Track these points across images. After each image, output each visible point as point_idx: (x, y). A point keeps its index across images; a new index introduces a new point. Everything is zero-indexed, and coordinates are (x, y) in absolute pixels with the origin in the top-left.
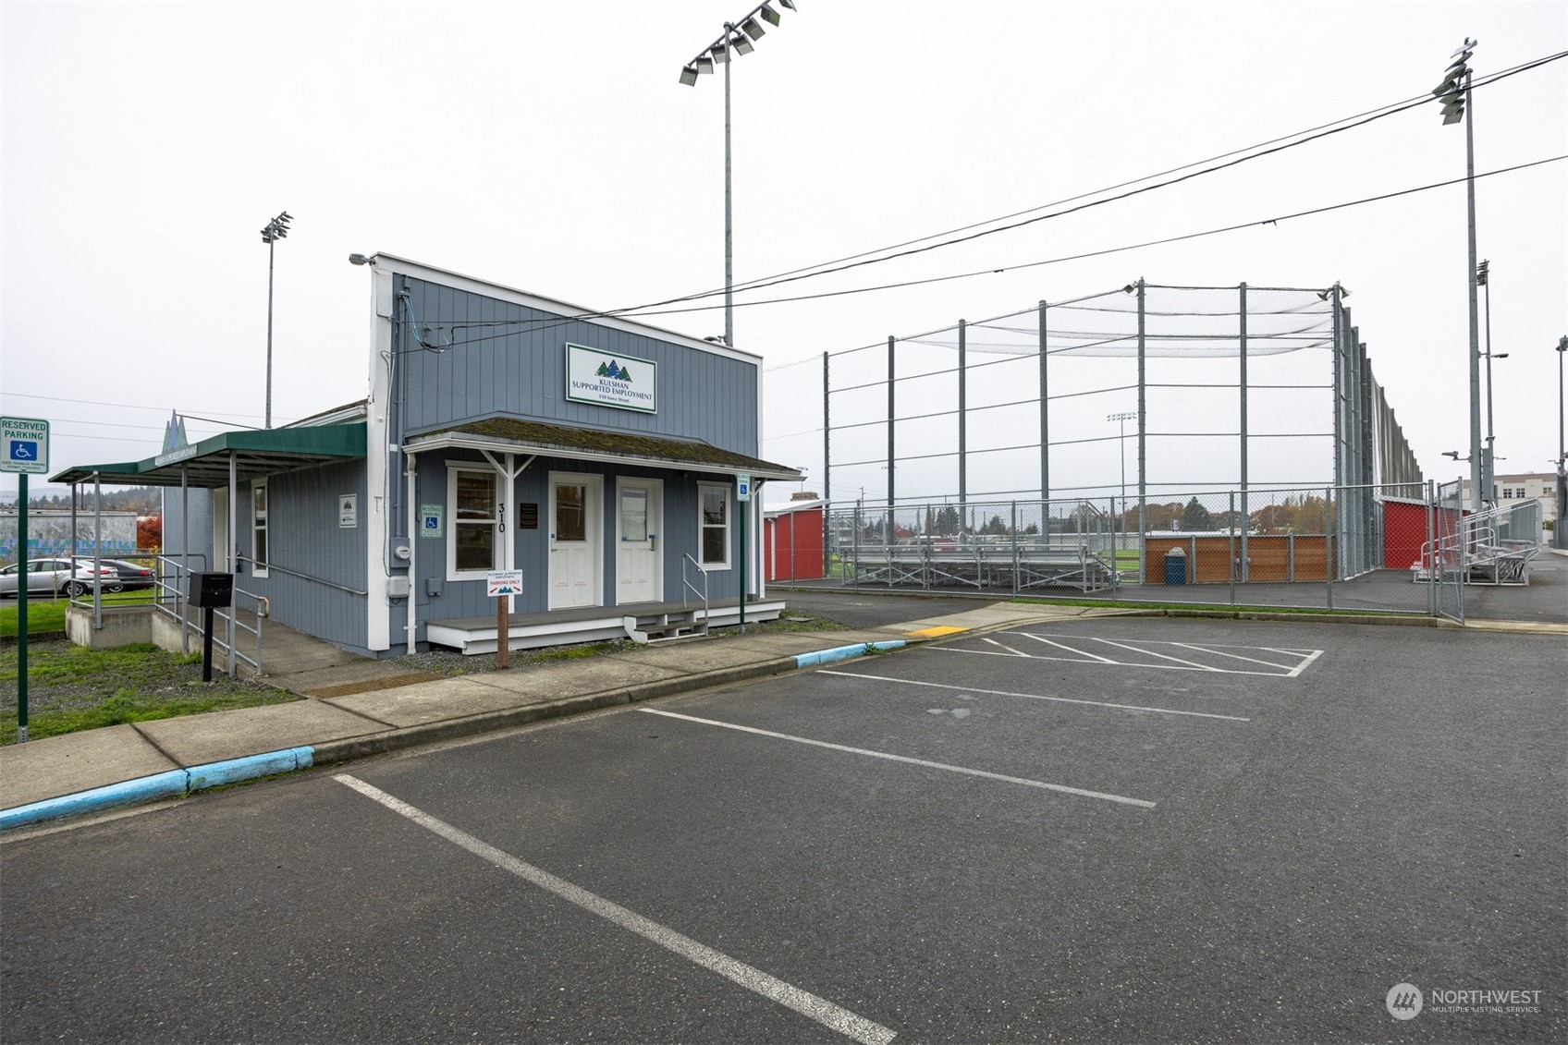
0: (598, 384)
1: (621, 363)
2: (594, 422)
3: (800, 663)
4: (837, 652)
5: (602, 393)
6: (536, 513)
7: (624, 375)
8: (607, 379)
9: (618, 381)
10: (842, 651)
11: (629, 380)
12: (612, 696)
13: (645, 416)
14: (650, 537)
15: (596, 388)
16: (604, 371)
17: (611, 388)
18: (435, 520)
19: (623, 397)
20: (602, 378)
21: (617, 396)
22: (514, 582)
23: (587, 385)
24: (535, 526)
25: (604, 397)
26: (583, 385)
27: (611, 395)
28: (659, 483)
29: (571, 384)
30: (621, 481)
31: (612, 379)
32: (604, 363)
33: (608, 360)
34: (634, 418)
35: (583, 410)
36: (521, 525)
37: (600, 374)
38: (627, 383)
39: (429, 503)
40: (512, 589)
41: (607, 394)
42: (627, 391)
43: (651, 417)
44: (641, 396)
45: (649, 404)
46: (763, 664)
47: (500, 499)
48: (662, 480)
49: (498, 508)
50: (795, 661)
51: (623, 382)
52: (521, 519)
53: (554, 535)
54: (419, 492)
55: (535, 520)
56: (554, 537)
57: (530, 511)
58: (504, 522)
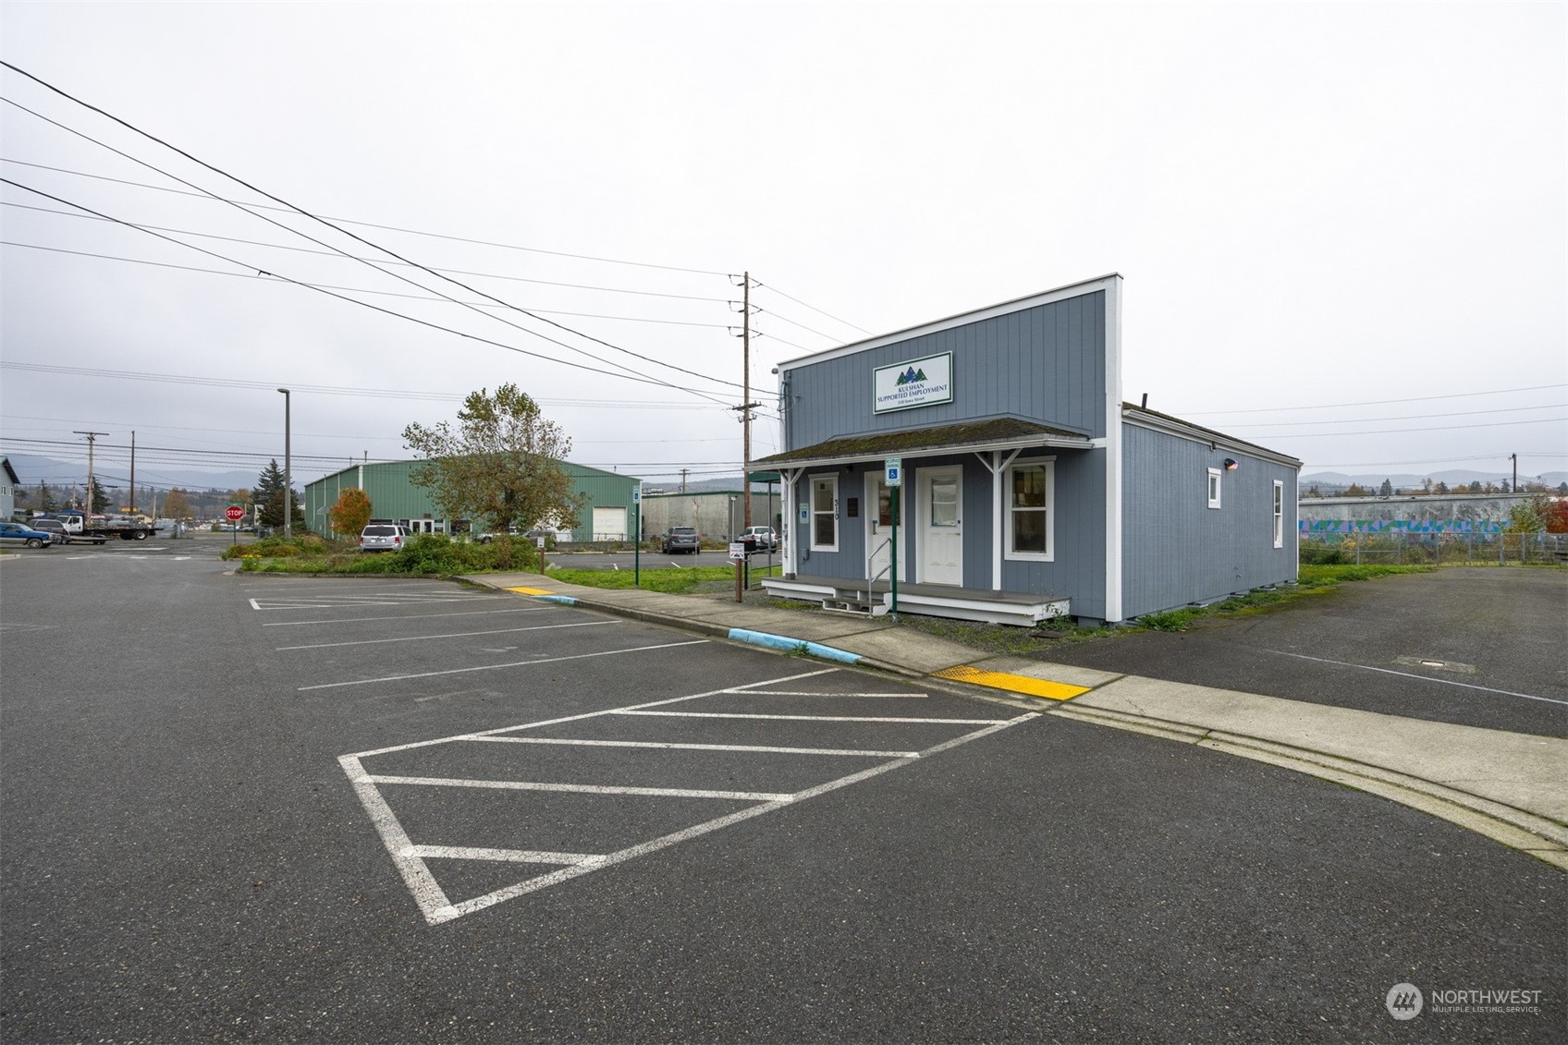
0: (897, 392)
1: (916, 367)
2: (898, 426)
3: (730, 635)
4: (765, 638)
5: (901, 399)
6: (856, 505)
7: (920, 376)
8: (905, 385)
9: (915, 383)
10: (770, 639)
11: (925, 378)
13: (944, 407)
15: (896, 397)
16: (903, 379)
17: (908, 392)
18: (805, 512)
19: (919, 396)
20: (901, 386)
21: (913, 397)
23: (890, 397)
24: (856, 515)
25: (903, 402)
26: (885, 398)
27: (908, 398)
28: (957, 470)
29: (877, 400)
30: (919, 471)
31: (910, 384)
32: (903, 373)
33: (905, 369)
34: (932, 412)
35: (888, 418)
36: (848, 514)
37: (898, 384)
38: (922, 382)
39: (803, 502)
41: (904, 399)
42: (922, 389)
43: (949, 407)
44: (936, 389)
45: (945, 395)
46: (706, 625)
47: (836, 497)
48: (962, 465)
49: (835, 503)
50: (728, 632)
51: (919, 383)
52: (848, 510)
53: (877, 521)
54: (798, 496)
55: (856, 510)
56: (877, 523)
57: (854, 504)
58: (838, 513)
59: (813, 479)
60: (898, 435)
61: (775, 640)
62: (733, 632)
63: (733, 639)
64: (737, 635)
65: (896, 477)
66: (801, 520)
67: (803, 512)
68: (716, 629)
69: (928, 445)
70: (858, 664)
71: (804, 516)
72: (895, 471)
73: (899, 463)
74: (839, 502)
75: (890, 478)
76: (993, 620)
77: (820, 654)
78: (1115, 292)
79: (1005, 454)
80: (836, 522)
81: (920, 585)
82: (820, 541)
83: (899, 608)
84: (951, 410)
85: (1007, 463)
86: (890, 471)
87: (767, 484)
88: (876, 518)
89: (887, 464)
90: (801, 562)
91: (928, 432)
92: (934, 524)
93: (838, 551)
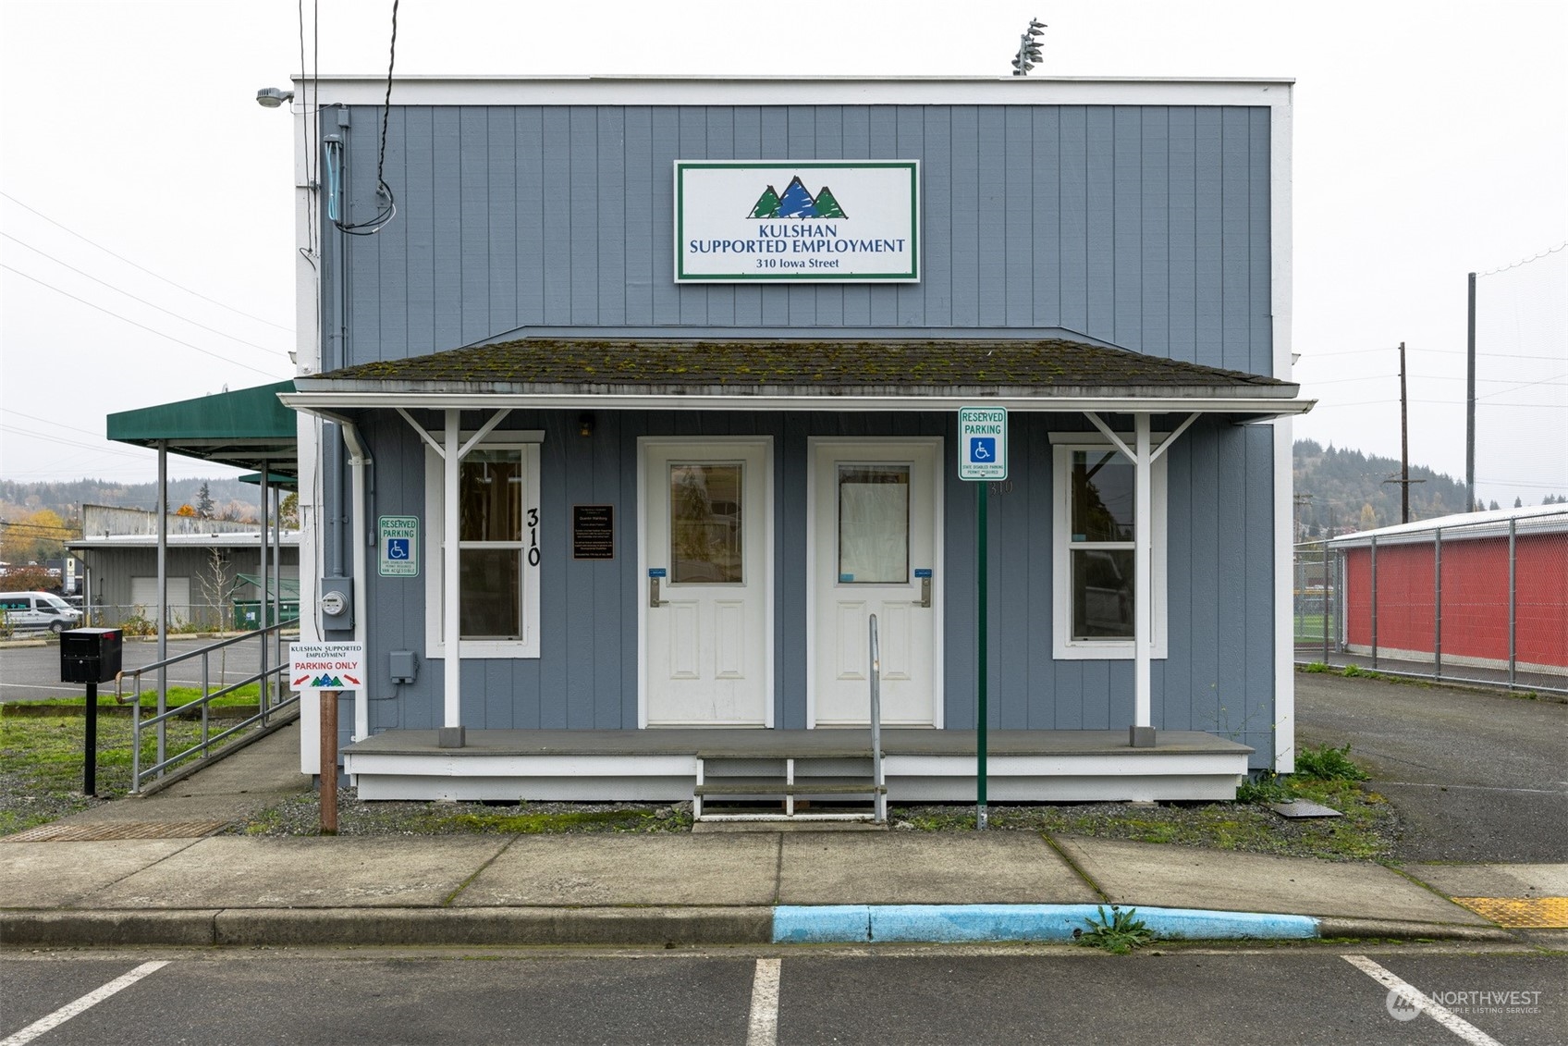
0: (756, 236)
1: (814, 182)
2: (751, 323)
3: (780, 930)
5: (765, 255)
6: (609, 525)
7: (826, 205)
8: (777, 222)
9: (809, 221)
11: (839, 214)
12: (168, 922)
13: (892, 294)
14: (918, 573)
15: (749, 246)
16: (769, 205)
17: (790, 242)
18: (404, 544)
19: (823, 255)
20: (765, 222)
21: (805, 256)
22: (344, 666)
23: (726, 244)
24: (607, 553)
25: (773, 263)
26: (715, 245)
27: (789, 255)
29: (687, 248)
30: (815, 445)
31: (793, 221)
32: (770, 189)
33: (779, 180)
34: (857, 299)
35: (720, 299)
36: (577, 550)
37: (758, 216)
38: (832, 222)
39: (390, 513)
40: (342, 679)
41: (777, 257)
42: (833, 240)
43: (903, 293)
44: (874, 246)
45: (898, 263)
47: (531, 497)
49: (526, 518)
50: (769, 921)
51: (822, 222)
52: (576, 539)
53: (664, 570)
54: (375, 493)
55: (607, 540)
56: (664, 575)
57: (599, 522)
58: (538, 546)
62: (794, 919)
63: (802, 941)
64: (819, 927)
66: (383, 566)
67: (391, 542)
68: (698, 922)
71: (397, 553)
73: (1002, 425)
74: (545, 516)
76: (1144, 796)
77: (1190, 932)
78: (1290, 117)
80: (530, 580)
81: (815, 730)
84: (910, 304)
88: (664, 561)
89: (963, 424)
90: (387, 691)
91: (826, 350)
92: (844, 580)
93: (539, 657)
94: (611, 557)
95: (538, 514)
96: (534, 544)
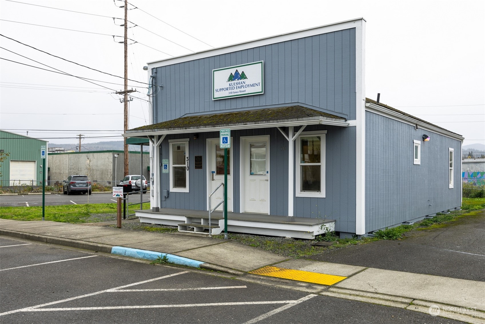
0: (228, 86)
1: (240, 70)
2: (228, 109)
4: (138, 252)
5: (230, 91)
6: (201, 161)
7: (243, 76)
8: (233, 82)
9: (240, 81)
10: (141, 253)
11: (246, 78)
13: (258, 97)
14: (267, 172)
15: (227, 89)
16: (232, 78)
17: (235, 87)
18: (166, 165)
19: (242, 89)
20: (230, 82)
21: (239, 90)
22: (120, 192)
23: (223, 89)
25: (232, 93)
26: (220, 89)
27: (235, 90)
28: (266, 138)
29: (215, 91)
30: (242, 138)
31: (236, 81)
32: (231, 74)
33: (233, 71)
34: (251, 100)
35: (222, 103)
36: (196, 167)
37: (229, 81)
38: (244, 80)
39: (164, 159)
40: (120, 195)
41: (232, 91)
42: (244, 85)
43: (261, 97)
44: (253, 85)
45: (258, 89)
46: (95, 244)
47: (187, 155)
48: (269, 135)
49: (186, 159)
50: (111, 248)
51: (242, 80)
52: (195, 164)
53: (214, 171)
54: (161, 154)
55: (201, 164)
56: (214, 173)
57: (199, 160)
58: (188, 166)
59: (172, 143)
60: (229, 114)
61: (145, 254)
62: (115, 249)
63: (115, 254)
64: (118, 251)
65: (227, 142)
66: (163, 171)
67: (164, 165)
68: (102, 247)
69: (248, 121)
70: (202, 267)
71: (165, 168)
72: (226, 138)
73: (229, 133)
74: (189, 159)
75: (223, 143)
76: (289, 236)
77: (176, 262)
78: (361, 29)
79: (296, 129)
80: (187, 172)
81: (242, 213)
82: (176, 185)
83: (229, 229)
84: (262, 99)
85: (297, 134)
86: (223, 138)
87: (140, 146)
88: (214, 169)
89: (221, 134)
90: (164, 199)
91: (248, 113)
92: (251, 174)
93: (189, 192)
94: (202, 168)
95: (188, 158)
96: (188, 165)
